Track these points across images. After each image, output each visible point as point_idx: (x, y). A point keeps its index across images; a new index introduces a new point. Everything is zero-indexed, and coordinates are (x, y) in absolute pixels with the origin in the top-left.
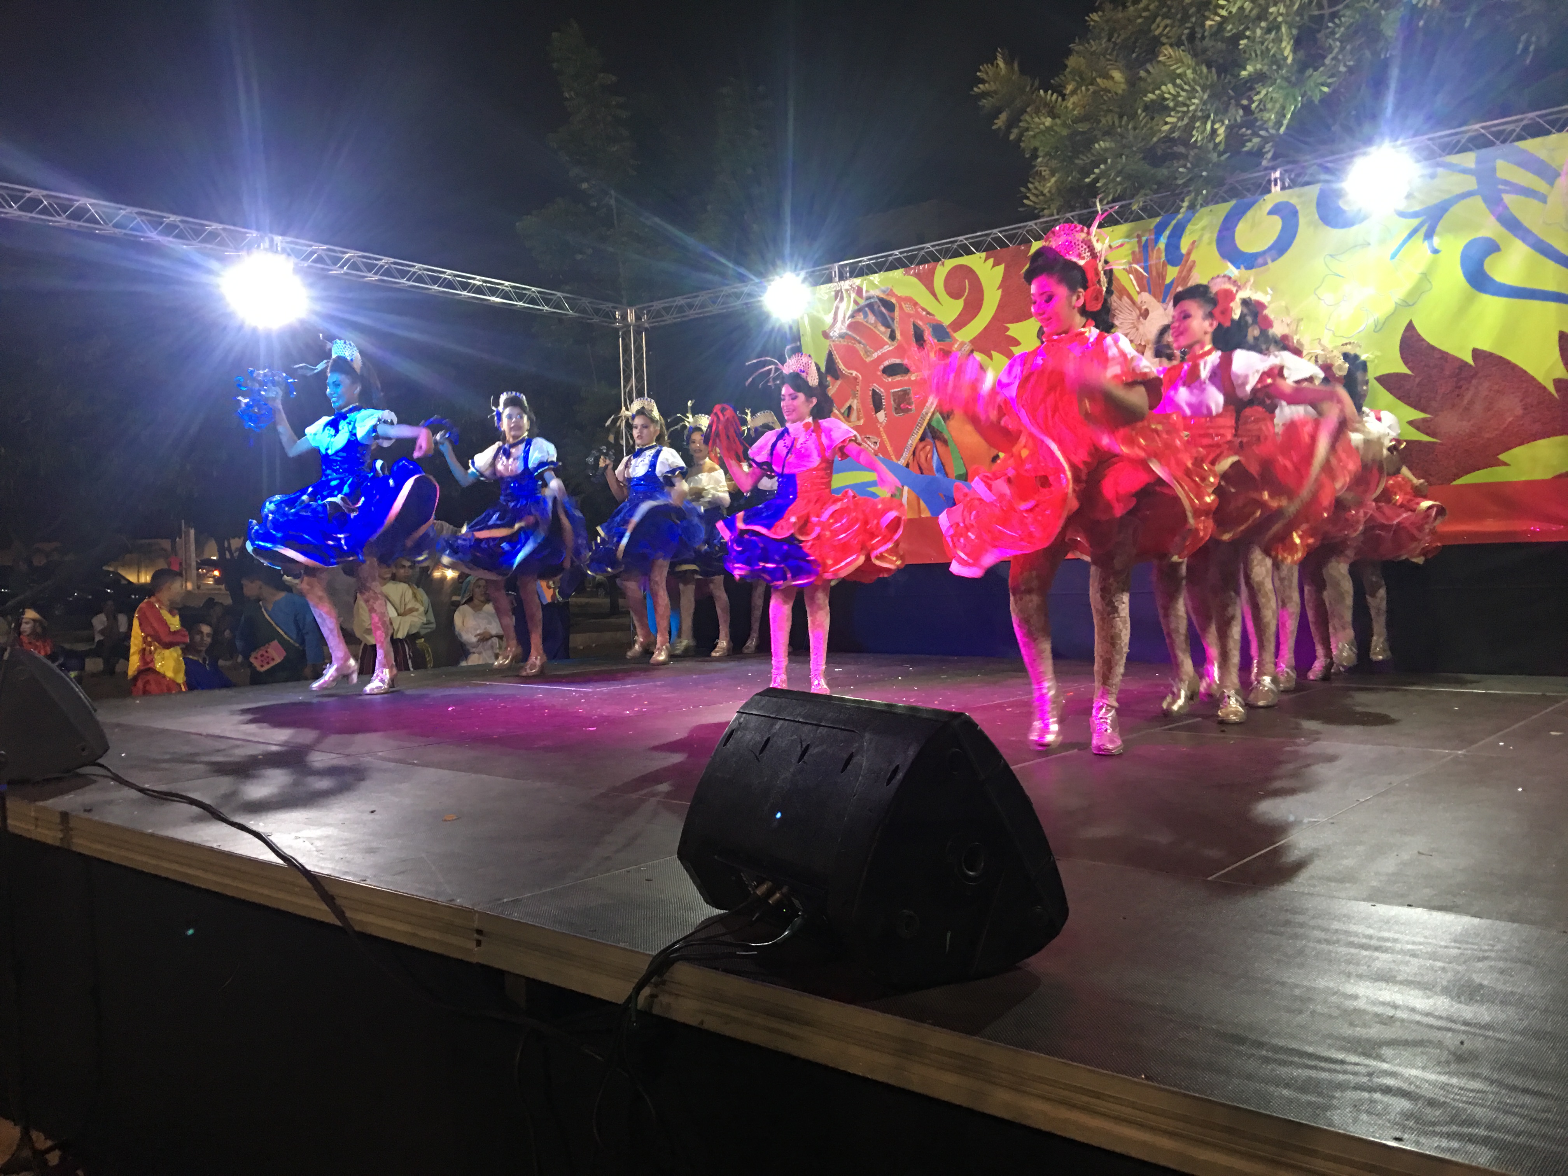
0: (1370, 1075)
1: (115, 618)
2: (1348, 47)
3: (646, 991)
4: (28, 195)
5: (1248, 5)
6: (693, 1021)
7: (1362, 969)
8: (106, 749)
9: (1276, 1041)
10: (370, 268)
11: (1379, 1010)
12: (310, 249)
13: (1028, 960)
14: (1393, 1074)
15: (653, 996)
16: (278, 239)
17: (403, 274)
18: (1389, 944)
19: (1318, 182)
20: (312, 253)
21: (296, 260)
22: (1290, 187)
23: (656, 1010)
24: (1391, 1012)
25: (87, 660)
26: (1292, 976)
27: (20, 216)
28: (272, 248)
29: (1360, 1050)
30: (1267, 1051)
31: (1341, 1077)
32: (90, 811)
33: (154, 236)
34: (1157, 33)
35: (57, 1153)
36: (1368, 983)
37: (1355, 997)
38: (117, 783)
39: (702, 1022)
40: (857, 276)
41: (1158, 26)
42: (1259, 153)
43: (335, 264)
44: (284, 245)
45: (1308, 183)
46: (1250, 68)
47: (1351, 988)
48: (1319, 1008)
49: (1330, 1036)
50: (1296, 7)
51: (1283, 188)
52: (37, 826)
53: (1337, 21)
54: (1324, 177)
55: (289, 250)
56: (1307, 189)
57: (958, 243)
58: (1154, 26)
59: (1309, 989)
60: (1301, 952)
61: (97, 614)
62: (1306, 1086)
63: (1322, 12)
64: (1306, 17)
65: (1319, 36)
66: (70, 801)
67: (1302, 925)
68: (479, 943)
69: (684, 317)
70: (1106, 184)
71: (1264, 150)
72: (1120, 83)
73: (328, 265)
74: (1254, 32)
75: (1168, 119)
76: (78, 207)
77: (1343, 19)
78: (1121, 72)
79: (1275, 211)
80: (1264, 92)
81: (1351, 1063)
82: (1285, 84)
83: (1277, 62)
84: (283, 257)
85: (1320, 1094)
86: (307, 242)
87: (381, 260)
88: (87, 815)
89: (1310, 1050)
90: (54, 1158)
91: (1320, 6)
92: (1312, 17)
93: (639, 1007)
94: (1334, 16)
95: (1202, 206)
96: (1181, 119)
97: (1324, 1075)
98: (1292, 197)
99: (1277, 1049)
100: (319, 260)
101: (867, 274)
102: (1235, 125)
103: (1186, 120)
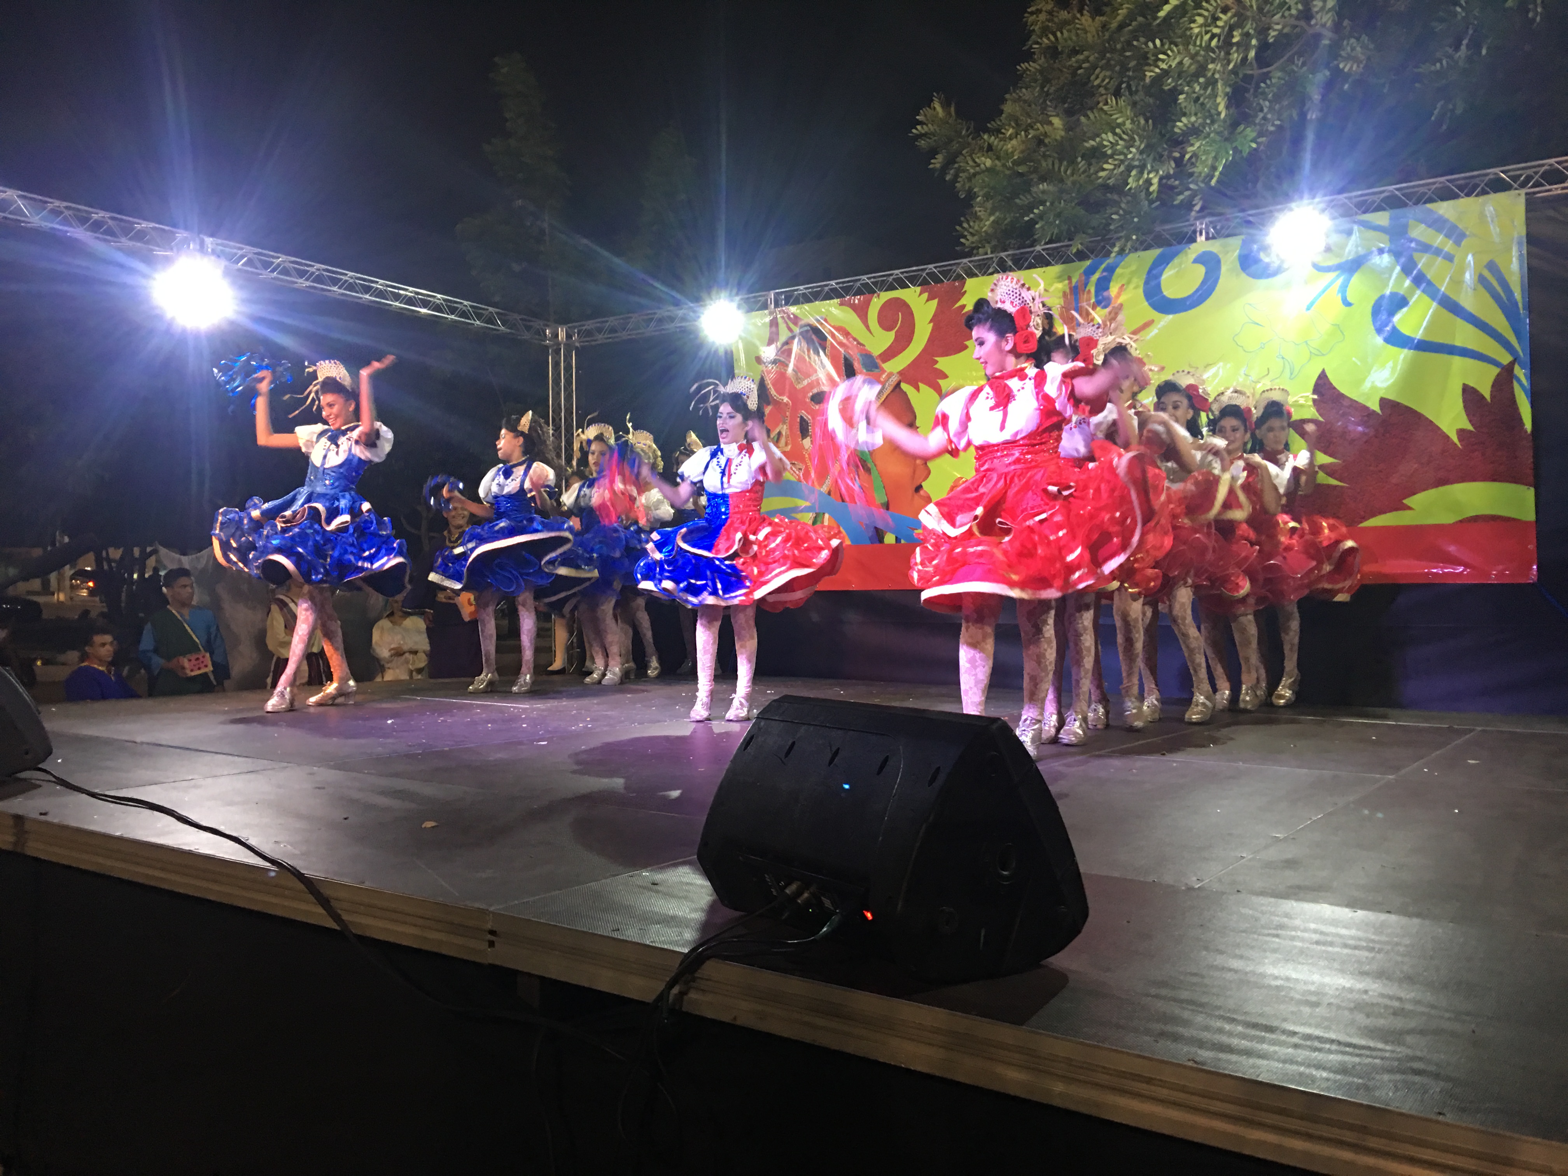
2: (1277, 107)
5: (1187, 61)
6: (725, 1018)
8: (49, 754)
10: (302, 274)
11: (1389, 1003)
12: (240, 252)
16: (209, 241)
17: (335, 282)
19: (1241, 234)
20: (243, 256)
21: (226, 263)
22: (1214, 238)
23: (687, 1008)
28: (202, 248)
30: (1298, 1039)
32: (45, 814)
33: (78, 232)
34: (1096, 83)
37: (1364, 992)
40: (793, 304)
41: (1097, 77)
42: (1188, 205)
43: (266, 269)
44: (215, 246)
45: (1228, 236)
46: (1185, 121)
49: (1352, 1026)
50: (1232, 66)
51: (1207, 239)
53: (1268, 81)
54: (1246, 230)
55: (219, 252)
56: (1230, 240)
57: (894, 277)
58: (1093, 78)
64: (1239, 77)
65: (1249, 95)
66: (20, 805)
68: (491, 944)
69: (615, 338)
70: (1043, 226)
71: (1194, 203)
72: (1058, 129)
73: (257, 268)
74: (1192, 88)
75: (1106, 166)
77: (1274, 80)
78: (1061, 119)
79: (1199, 259)
80: (1197, 145)
81: (1378, 1049)
82: (1218, 138)
83: (1212, 116)
84: (213, 258)
86: (238, 245)
87: (313, 266)
88: (43, 818)
91: (1252, 66)
93: (668, 1004)
94: (1266, 76)
95: (1131, 251)
96: (1118, 167)
98: (1214, 247)
99: (1307, 1037)
100: (250, 263)
101: (803, 303)
102: (1168, 177)
103: (1122, 168)
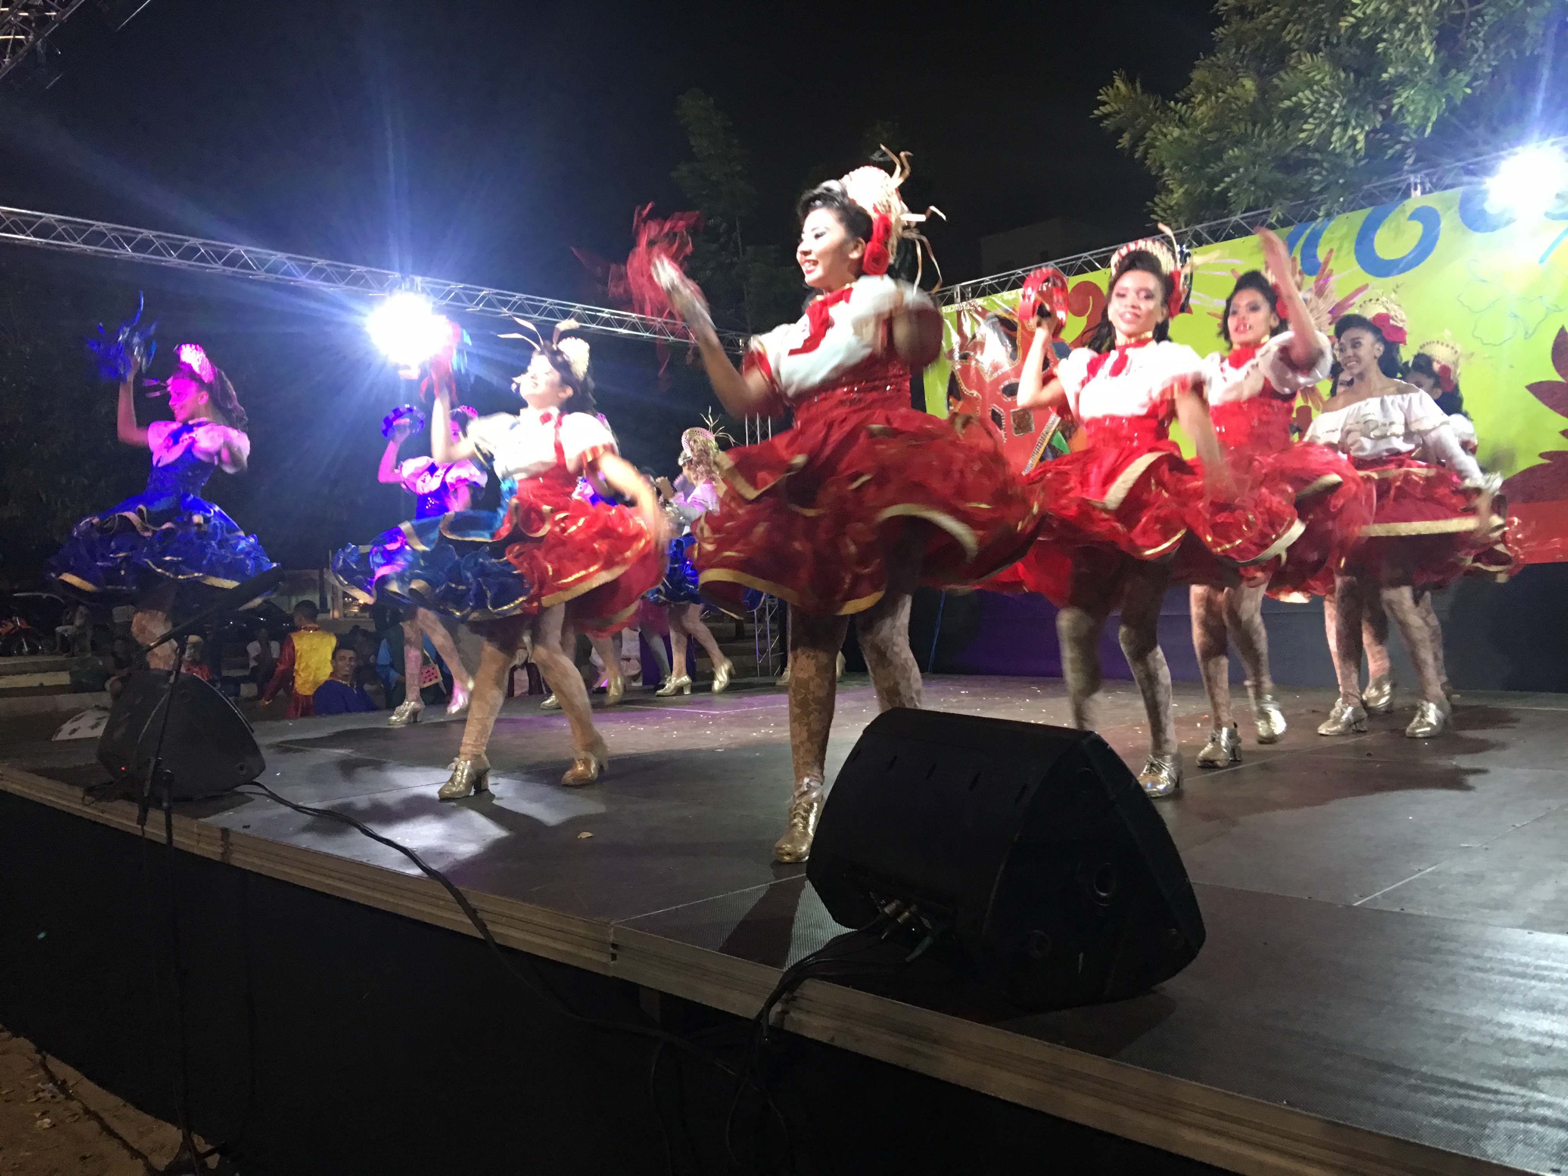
0: (1526, 1105)
1: (268, 645)
2: (1492, 46)
3: (777, 1008)
4: (186, 244)
5: (1384, 7)
6: (824, 1038)
7: (1518, 998)
8: (263, 768)
9: (1424, 1069)
10: (504, 304)
11: (1536, 1039)
12: (448, 288)
13: (1165, 984)
14: (1550, 1105)
15: (784, 1012)
16: (418, 279)
17: (535, 309)
18: (1546, 973)
19: (1461, 184)
20: (450, 292)
21: (436, 300)
22: (1431, 192)
23: (788, 1027)
24: (1548, 1042)
25: (242, 685)
26: (1444, 1004)
27: (180, 264)
28: (412, 287)
29: (1515, 1079)
30: (1416, 1079)
31: (1494, 1107)
32: (248, 827)
33: (304, 280)
34: (1288, 39)
35: (217, 1157)
36: (1523, 1012)
37: (1510, 1026)
38: (273, 801)
39: (833, 1039)
40: (980, 296)
41: (1289, 33)
42: (1400, 157)
43: (471, 301)
44: (424, 285)
45: (1447, 187)
46: (1391, 70)
47: (1504, 1017)
48: (1472, 1037)
49: (1482, 1065)
50: (1436, 6)
51: (1424, 192)
52: (198, 842)
53: (1480, 20)
54: (1466, 179)
55: (428, 290)
56: (1449, 193)
57: (1083, 260)
58: (1284, 33)
59: (1461, 1017)
60: (1452, 980)
61: (252, 641)
62: (1458, 1115)
63: (1463, 11)
64: (1446, 17)
65: (1460, 36)
66: (230, 819)
67: (1452, 952)
68: (614, 957)
70: (1237, 194)
71: (1406, 156)
72: (1251, 91)
73: (464, 302)
74: (1392, 35)
75: (1305, 127)
76: (233, 254)
77: (1486, 18)
78: (1254, 80)
79: (1416, 215)
80: (1405, 95)
81: (1505, 1093)
82: (1427, 86)
83: (1419, 63)
84: (424, 296)
85: (1470, 1124)
86: (446, 282)
87: (515, 296)
88: (246, 831)
89: (1461, 1078)
90: (213, 1162)
91: (1462, 6)
92: (1453, 18)
93: (771, 1022)
94: (1478, 14)
95: (1338, 213)
96: (1318, 126)
97: (1476, 1105)
98: (1433, 200)
99: (1424, 1077)
100: (457, 298)
101: (990, 294)
102: (1374, 131)
103: (1323, 126)
